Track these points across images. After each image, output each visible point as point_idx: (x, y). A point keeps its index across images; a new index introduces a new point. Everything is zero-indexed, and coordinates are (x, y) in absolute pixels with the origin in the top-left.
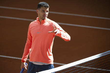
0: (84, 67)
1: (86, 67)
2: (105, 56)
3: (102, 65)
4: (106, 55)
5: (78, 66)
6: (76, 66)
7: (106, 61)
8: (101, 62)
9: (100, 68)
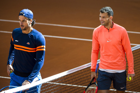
0: (58, 84)
1: (59, 84)
2: (80, 70)
3: (77, 81)
4: (82, 70)
5: (50, 83)
6: (47, 82)
7: (82, 76)
8: (76, 77)
9: (75, 85)
